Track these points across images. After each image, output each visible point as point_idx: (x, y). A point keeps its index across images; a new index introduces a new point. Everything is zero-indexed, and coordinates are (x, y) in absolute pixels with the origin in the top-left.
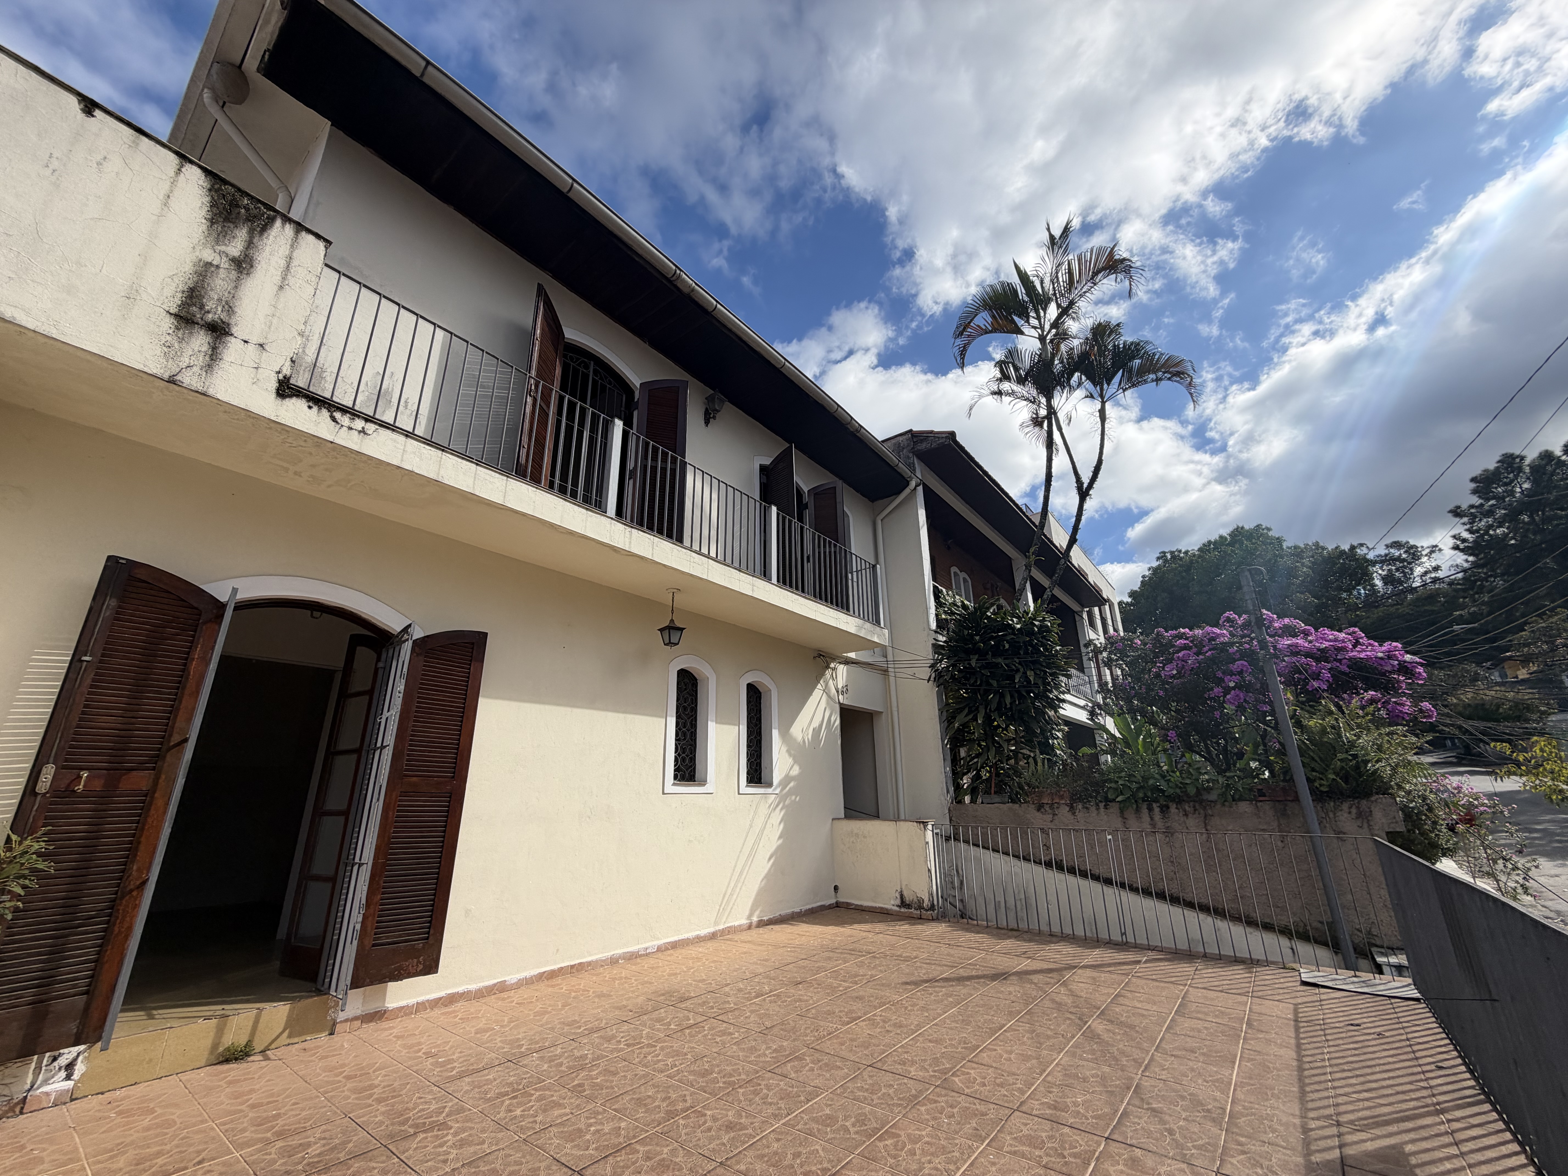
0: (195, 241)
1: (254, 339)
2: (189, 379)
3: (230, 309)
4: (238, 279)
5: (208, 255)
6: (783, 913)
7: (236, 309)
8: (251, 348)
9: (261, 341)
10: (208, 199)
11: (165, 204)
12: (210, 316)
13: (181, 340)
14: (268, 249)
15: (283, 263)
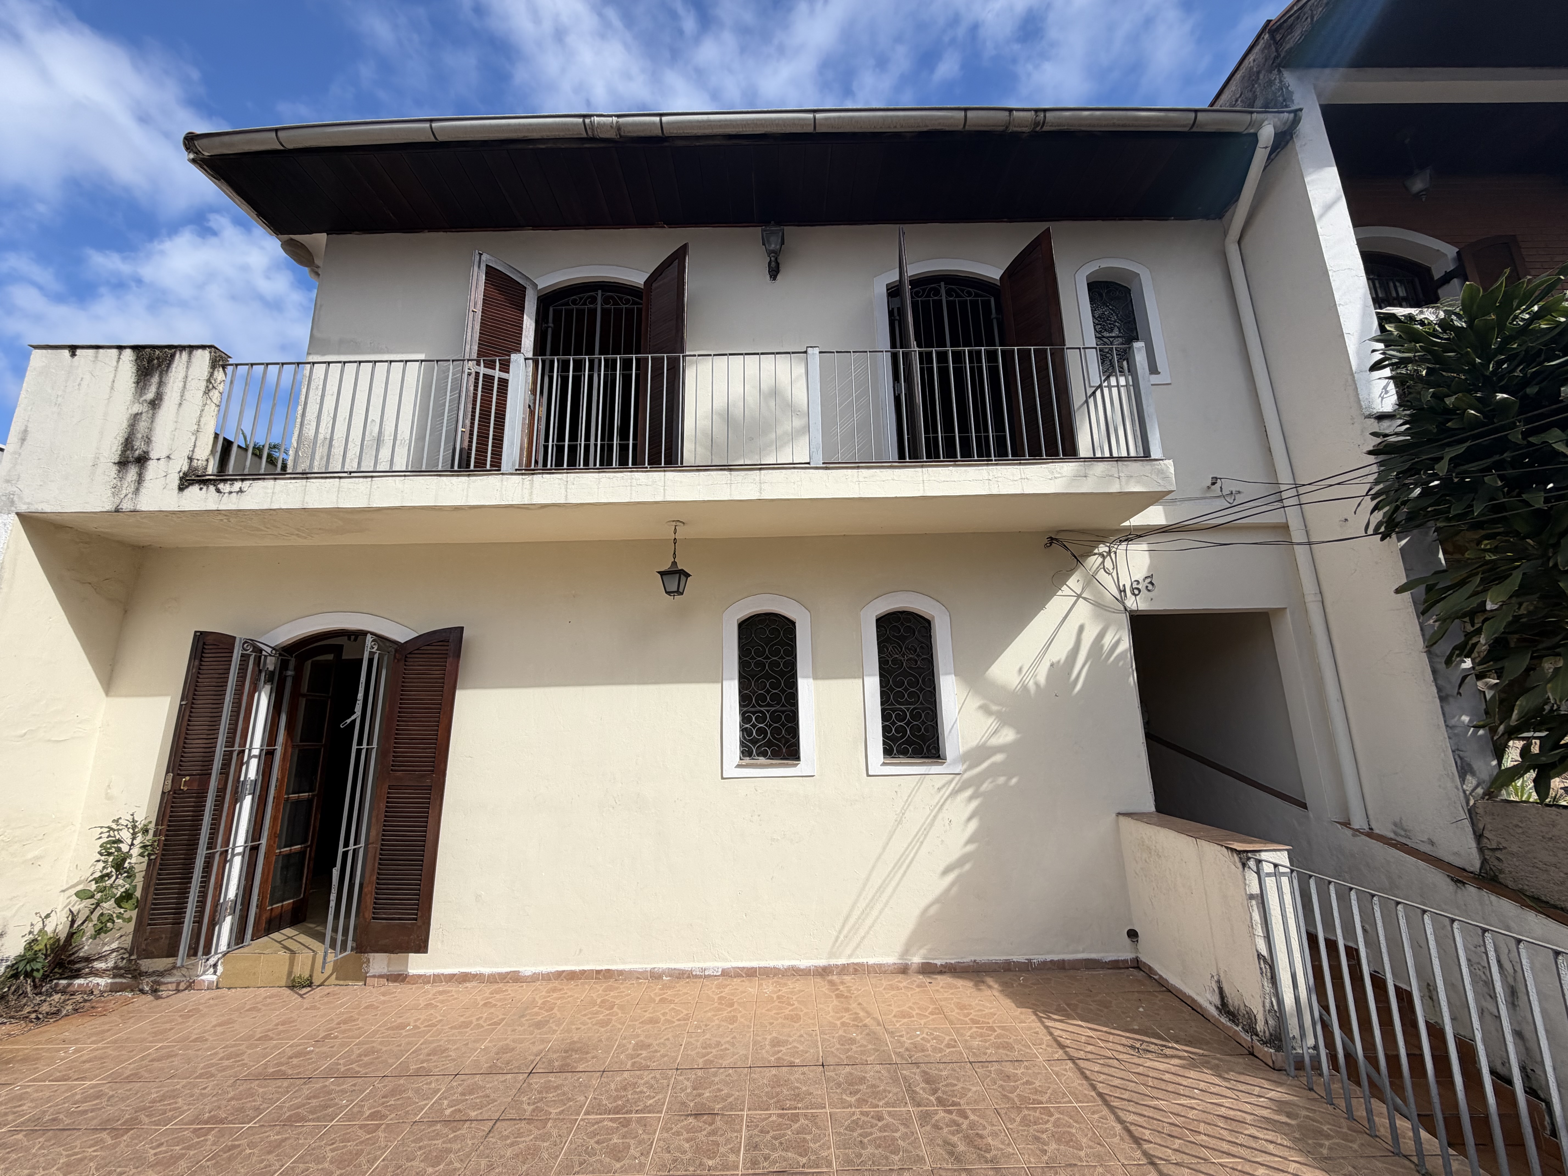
0: (128, 403)
1: (164, 455)
2: (126, 506)
3: (148, 440)
4: (154, 415)
5: (136, 408)
6: (982, 958)
7: (153, 439)
8: (162, 462)
9: (167, 454)
10: (135, 368)
11: (112, 388)
12: (137, 452)
13: (121, 479)
14: (171, 380)
15: (181, 384)
